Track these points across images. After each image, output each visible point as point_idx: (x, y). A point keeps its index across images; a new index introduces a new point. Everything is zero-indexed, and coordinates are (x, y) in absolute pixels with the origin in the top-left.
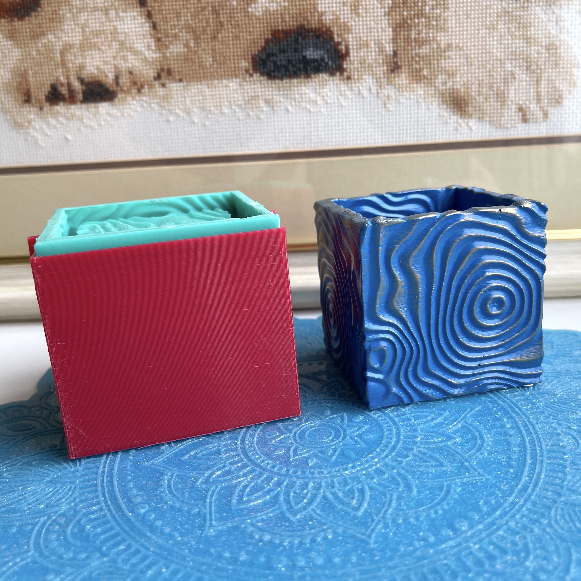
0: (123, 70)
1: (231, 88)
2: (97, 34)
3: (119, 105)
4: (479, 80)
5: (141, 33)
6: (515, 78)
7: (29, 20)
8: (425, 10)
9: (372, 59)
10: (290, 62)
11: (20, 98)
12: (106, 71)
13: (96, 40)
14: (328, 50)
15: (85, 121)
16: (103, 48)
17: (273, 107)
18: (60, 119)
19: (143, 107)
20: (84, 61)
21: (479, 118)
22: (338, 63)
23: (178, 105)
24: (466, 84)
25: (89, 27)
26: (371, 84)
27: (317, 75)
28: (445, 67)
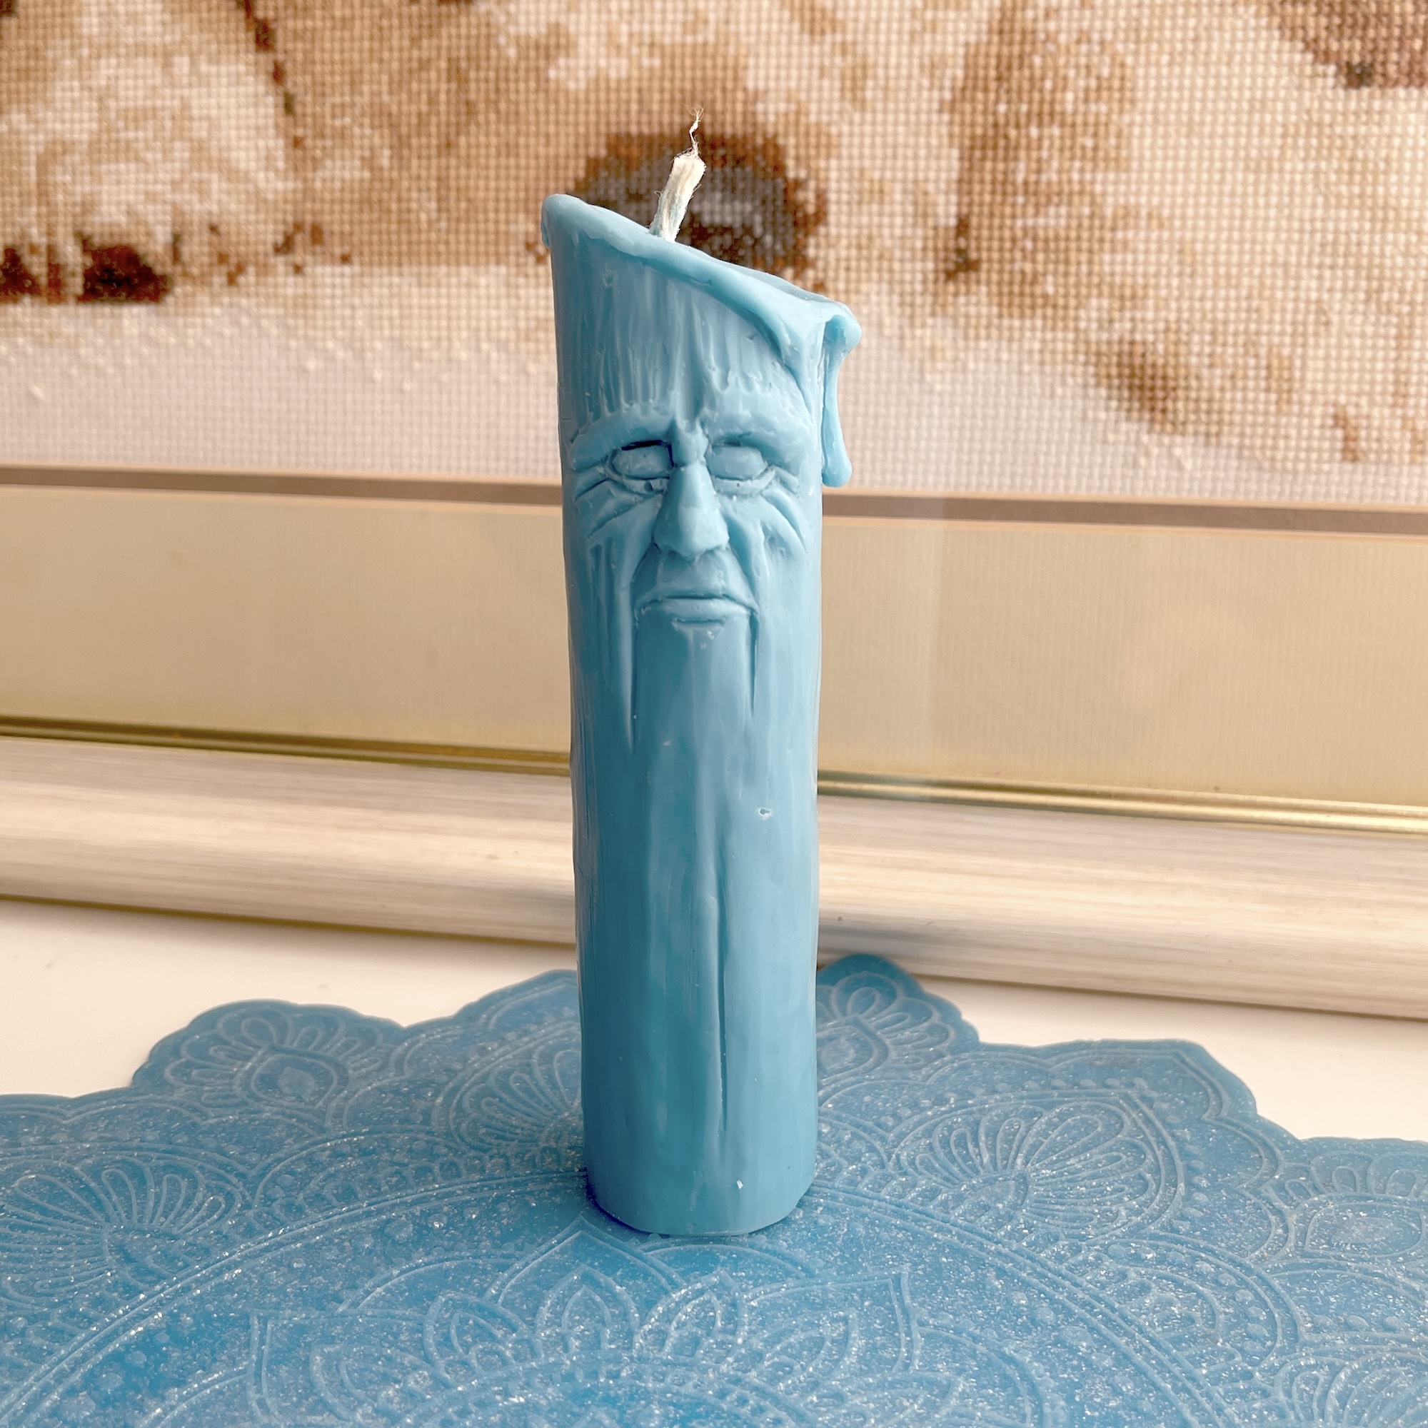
0: (196, 219)
1: (483, 291)
3: (177, 314)
4: (1214, 321)
5: (252, 122)
6: (1328, 323)
8: (1063, 101)
9: (892, 237)
12: (151, 219)
13: (131, 135)
14: (764, 202)
15: (83, 352)
16: (149, 156)
19: (239, 324)
20: (96, 188)
21: (1208, 435)
22: (791, 241)
23: (333, 328)
24: (1173, 331)
26: (885, 309)
28: (1112, 274)
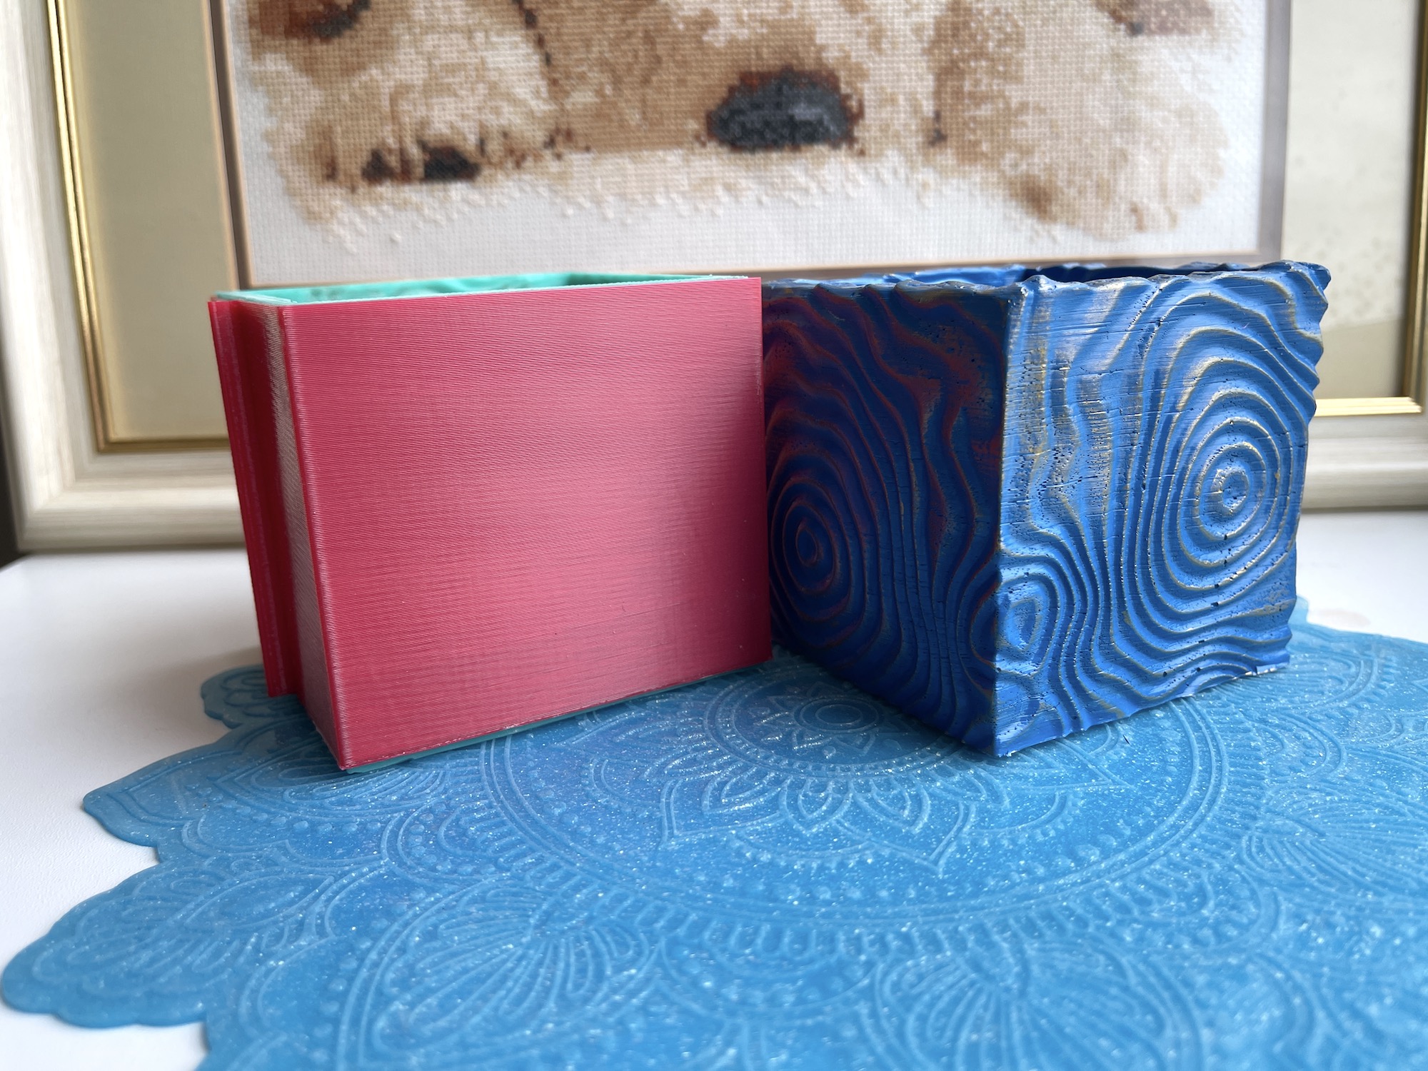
0: (494, 129)
1: (669, 165)
2: (452, 69)
3: (484, 186)
4: (1069, 163)
5: (526, 71)
7: (339, 44)
8: (987, 47)
9: (899, 124)
10: (767, 124)
11: (319, 171)
12: (467, 130)
13: (451, 80)
14: (829, 107)
15: (426, 211)
16: (463, 93)
17: (736, 197)
18: (385, 207)
19: (525, 191)
20: (430, 113)
21: (1068, 223)
22: (844, 128)
23: (582, 190)
24: (1049, 169)
25: (440, 58)
26: (897, 164)
27: (809, 148)
28: (1016, 140)
